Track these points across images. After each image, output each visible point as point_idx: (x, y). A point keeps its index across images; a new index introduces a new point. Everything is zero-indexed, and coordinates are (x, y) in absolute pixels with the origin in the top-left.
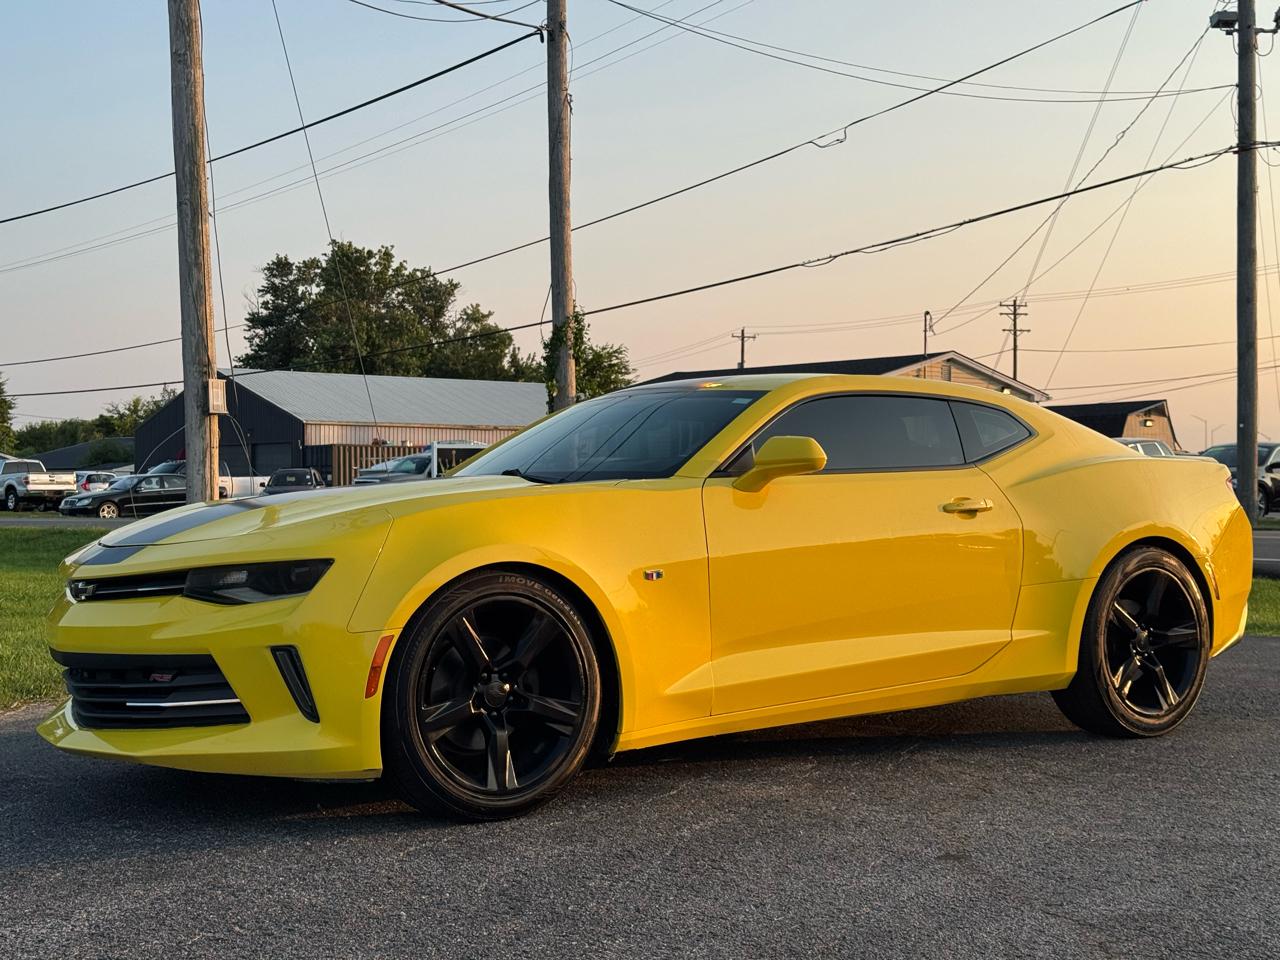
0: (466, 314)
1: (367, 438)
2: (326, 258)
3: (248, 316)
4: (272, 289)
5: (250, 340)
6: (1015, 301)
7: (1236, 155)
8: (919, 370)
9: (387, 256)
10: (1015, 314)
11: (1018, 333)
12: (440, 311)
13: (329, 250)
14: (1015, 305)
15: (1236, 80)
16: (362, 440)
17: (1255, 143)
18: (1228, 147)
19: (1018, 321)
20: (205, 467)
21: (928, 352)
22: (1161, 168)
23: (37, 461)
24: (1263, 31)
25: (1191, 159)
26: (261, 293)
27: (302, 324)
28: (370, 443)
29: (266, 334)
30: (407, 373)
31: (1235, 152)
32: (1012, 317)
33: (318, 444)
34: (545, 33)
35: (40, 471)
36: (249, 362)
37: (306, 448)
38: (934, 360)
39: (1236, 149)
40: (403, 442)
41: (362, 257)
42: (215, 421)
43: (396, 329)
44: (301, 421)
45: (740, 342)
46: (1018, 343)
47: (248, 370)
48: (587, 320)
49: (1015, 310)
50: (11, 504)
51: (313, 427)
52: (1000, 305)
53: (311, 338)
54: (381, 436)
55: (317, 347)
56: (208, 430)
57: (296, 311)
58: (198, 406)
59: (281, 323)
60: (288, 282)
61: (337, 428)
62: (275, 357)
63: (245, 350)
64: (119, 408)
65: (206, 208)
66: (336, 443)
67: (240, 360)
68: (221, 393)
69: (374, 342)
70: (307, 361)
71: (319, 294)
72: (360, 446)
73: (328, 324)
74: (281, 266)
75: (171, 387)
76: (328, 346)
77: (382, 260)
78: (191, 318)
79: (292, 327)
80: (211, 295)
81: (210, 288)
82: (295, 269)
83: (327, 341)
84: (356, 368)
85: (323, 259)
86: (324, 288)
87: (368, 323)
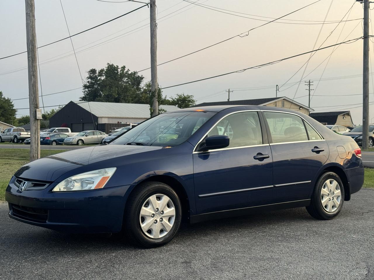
0: (147, 85)
1: (115, 122)
3: (83, 85)
4: (90, 77)
5: (84, 92)
6: (309, 81)
7: (363, 40)
8: (274, 102)
9: (124, 68)
10: (309, 85)
11: (310, 90)
12: (139, 83)
13: (107, 66)
14: (309, 82)
15: (363, 17)
16: (114, 122)
17: (369, 36)
18: (361, 37)
19: (310, 87)
22: (341, 43)
23: (23, 128)
24: (371, 2)
25: (350, 41)
26: (87, 79)
27: (99, 88)
28: (117, 123)
29: (89, 91)
31: (363, 39)
33: (101, 123)
34: (149, 5)
35: (24, 131)
36: (84, 99)
37: (98, 124)
38: (279, 99)
39: (363, 38)
40: (126, 123)
41: (116, 68)
42: (39, 121)
43: (126, 89)
44: (97, 117)
45: (228, 93)
46: (310, 94)
47: (83, 102)
49: (310, 83)
50: (15, 141)
51: (100, 118)
52: (305, 82)
53: (102, 92)
54: (120, 121)
55: (103, 95)
56: (37, 124)
57: (97, 84)
58: (34, 117)
59: (93, 87)
60: (95, 76)
61: (107, 118)
62: (91, 97)
63: (83, 95)
64: (49, 113)
65: (36, 59)
66: (107, 123)
67: (81, 98)
68: (40, 113)
69: (119, 93)
70: (100, 98)
71: (104, 79)
72: (114, 124)
73: (106, 88)
74: (93, 71)
75: (61, 106)
76: (106, 95)
77: (123, 69)
78: (32, 91)
79: (96, 89)
80: (37, 84)
81: (37, 82)
82: (97, 72)
83: (106, 93)
84: (114, 101)
85: (105, 69)
86: (105, 77)
87: (118, 88)
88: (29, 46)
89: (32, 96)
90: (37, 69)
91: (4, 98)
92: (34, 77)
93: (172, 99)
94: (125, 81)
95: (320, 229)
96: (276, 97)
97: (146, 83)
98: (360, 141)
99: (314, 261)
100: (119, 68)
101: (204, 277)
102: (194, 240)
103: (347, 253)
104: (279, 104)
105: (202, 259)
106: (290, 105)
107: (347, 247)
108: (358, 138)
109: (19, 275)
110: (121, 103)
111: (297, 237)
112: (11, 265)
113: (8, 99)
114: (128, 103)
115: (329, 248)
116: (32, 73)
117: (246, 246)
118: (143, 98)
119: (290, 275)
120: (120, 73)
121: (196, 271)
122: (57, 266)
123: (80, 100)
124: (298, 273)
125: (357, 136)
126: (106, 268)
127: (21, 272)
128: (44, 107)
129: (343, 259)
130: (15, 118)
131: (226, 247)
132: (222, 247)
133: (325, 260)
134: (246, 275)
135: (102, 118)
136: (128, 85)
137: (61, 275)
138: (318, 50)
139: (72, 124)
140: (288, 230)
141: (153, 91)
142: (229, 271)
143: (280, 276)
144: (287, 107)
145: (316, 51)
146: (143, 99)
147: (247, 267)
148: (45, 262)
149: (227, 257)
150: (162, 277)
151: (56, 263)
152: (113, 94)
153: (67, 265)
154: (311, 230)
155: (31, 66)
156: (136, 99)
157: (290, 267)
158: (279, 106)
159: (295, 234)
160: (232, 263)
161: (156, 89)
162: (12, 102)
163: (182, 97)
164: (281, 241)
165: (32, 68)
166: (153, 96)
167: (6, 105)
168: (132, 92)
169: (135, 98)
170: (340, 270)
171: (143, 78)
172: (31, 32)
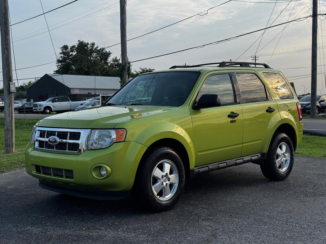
0: (113, 59)
1: (86, 92)
2: (77, 45)
3: (57, 60)
4: (63, 53)
5: (58, 66)
7: (312, 18)
9: (93, 44)
10: (255, 59)
12: (106, 59)
13: (78, 43)
14: (255, 57)
17: (317, 14)
18: (310, 15)
19: (256, 61)
22: (292, 21)
25: (300, 19)
26: (60, 54)
27: (71, 62)
28: (87, 94)
29: (62, 65)
31: (312, 17)
32: (255, 60)
33: (73, 94)
36: (57, 72)
37: (70, 95)
39: (312, 16)
40: (96, 93)
41: (86, 45)
42: (13, 94)
43: (95, 63)
44: (69, 88)
47: (57, 74)
51: (72, 89)
52: (252, 57)
53: (73, 66)
54: (90, 92)
55: (75, 68)
56: (10, 97)
57: (69, 59)
58: (7, 90)
59: (65, 62)
60: (67, 51)
61: (78, 90)
62: (64, 71)
63: (56, 69)
64: (26, 84)
65: (9, 32)
66: (78, 93)
67: (55, 72)
68: (14, 86)
69: (89, 67)
70: (72, 72)
71: (75, 54)
72: (85, 95)
74: (65, 47)
75: (37, 79)
78: (5, 64)
79: (68, 63)
80: (11, 57)
81: (11, 55)
82: (69, 48)
83: (77, 67)
84: (84, 74)
86: (76, 53)
87: (88, 62)
88: (2, 20)
89: (6, 69)
92: (7, 50)
93: (136, 72)
94: (94, 56)
98: (308, 110)
100: (89, 45)
108: (306, 107)
110: (91, 76)
114: (97, 76)
116: (5, 46)
118: (110, 71)
120: (90, 49)
123: (54, 73)
125: (305, 105)
128: (17, 80)
135: (74, 89)
136: (97, 60)
138: (269, 28)
139: (47, 94)
141: (123, 65)
146: (110, 73)
152: (83, 68)
155: (4, 39)
161: (126, 63)
163: (145, 71)
165: (5, 42)
166: (123, 69)
168: (101, 66)
169: (103, 71)
171: (111, 53)
172: (3, 5)
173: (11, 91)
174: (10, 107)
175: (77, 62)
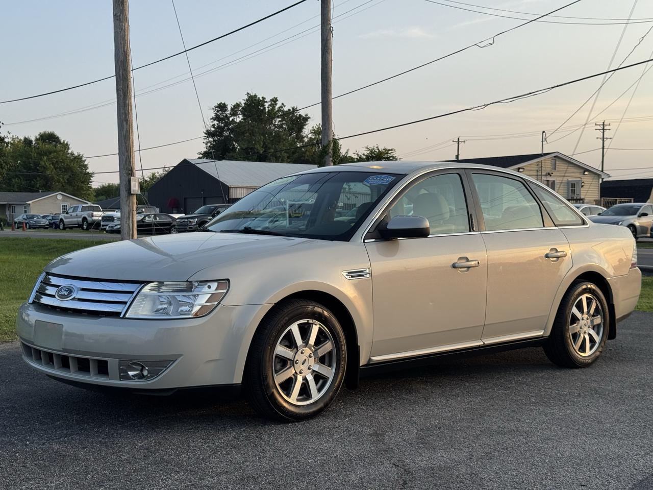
0: (314, 130)
2: (244, 102)
3: (205, 132)
4: (217, 118)
5: (207, 143)
6: (604, 123)
8: (538, 162)
9: (275, 101)
10: (603, 129)
11: (605, 139)
12: (300, 129)
13: (246, 97)
14: (603, 125)
19: (605, 133)
20: (129, 220)
21: (544, 152)
23: (98, 205)
26: (212, 120)
27: (232, 135)
29: (214, 141)
30: (282, 161)
32: (602, 131)
33: (236, 197)
35: (99, 211)
36: (206, 155)
37: (230, 199)
38: (547, 157)
41: (261, 102)
42: (135, 197)
43: (278, 138)
44: (228, 186)
45: (457, 145)
46: (605, 145)
47: (206, 160)
48: (340, 142)
49: (604, 127)
50: (85, 227)
51: (234, 189)
52: (596, 125)
53: (236, 143)
55: (239, 148)
56: (131, 202)
57: (229, 129)
58: (126, 191)
59: (222, 136)
60: (225, 115)
61: (245, 189)
62: (218, 152)
63: (203, 149)
64: (146, 179)
65: (130, 93)
67: (200, 154)
68: (137, 182)
69: (267, 146)
70: (234, 155)
71: (240, 121)
73: (245, 136)
74: (222, 107)
75: (167, 169)
76: (244, 148)
77: (273, 103)
79: (227, 137)
81: (132, 132)
82: (229, 108)
83: (244, 145)
84: (257, 159)
85: (243, 102)
86: (242, 117)
87: (264, 136)
88: (119, 73)
89: (124, 155)
90: (131, 109)
91: (72, 154)
92: (127, 123)
93: (358, 155)
94: (276, 123)
95: (603, 384)
96: (541, 153)
97: (313, 127)
99: (587, 437)
100: (266, 102)
101: (404, 458)
102: (390, 399)
103: (644, 424)
104: (547, 165)
105: (401, 430)
106: (566, 167)
107: (646, 415)
109: (114, 448)
110: (269, 162)
111: (562, 398)
112: (101, 433)
113: (79, 155)
114: (281, 163)
115: (615, 417)
116: (124, 116)
117: (476, 410)
118: (308, 153)
119: (544, 458)
120: (269, 110)
121: (392, 449)
122: (172, 436)
123: (199, 158)
124: (558, 454)
126: (249, 440)
127: (117, 443)
129: (636, 434)
130: (91, 188)
131: (442, 411)
132: (436, 411)
133: (606, 435)
134: (473, 456)
135: (237, 188)
136: (282, 132)
137: (179, 449)
138: (618, 69)
139: (185, 199)
140: (549, 385)
141: (325, 145)
142: (445, 450)
143: (528, 458)
144: (561, 169)
145: (613, 72)
146: (308, 156)
147: (476, 444)
148: (153, 428)
149: (442, 428)
150: (337, 456)
151: (169, 430)
152: (256, 146)
153: (187, 434)
154: (588, 386)
155: (122, 104)
156: (294, 156)
157: (546, 446)
158: (547, 169)
159: (559, 393)
160: (451, 437)
161: (329, 141)
162: (85, 160)
163: (375, 153)
164: (535, 404)
165: (124, 109)
166: (325, 152)
167: (75, 166)
168: (289, 142)
169: (294, 153)
170: (629, 452)
171: (309, 118)
172: (121, 47)
173: (132, 193)
174: (131, 219)
175: (243, 137)
